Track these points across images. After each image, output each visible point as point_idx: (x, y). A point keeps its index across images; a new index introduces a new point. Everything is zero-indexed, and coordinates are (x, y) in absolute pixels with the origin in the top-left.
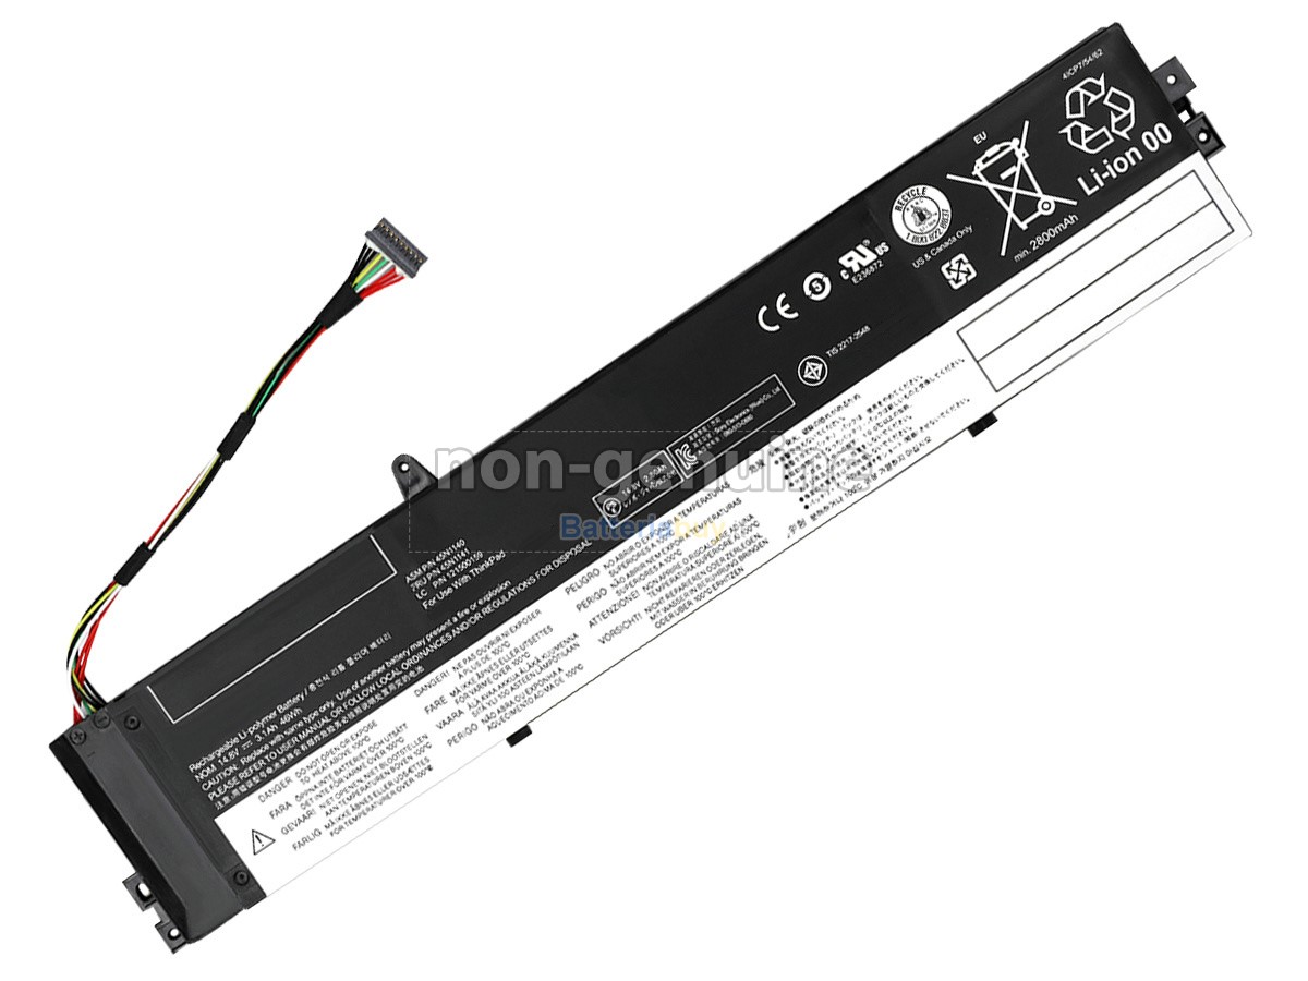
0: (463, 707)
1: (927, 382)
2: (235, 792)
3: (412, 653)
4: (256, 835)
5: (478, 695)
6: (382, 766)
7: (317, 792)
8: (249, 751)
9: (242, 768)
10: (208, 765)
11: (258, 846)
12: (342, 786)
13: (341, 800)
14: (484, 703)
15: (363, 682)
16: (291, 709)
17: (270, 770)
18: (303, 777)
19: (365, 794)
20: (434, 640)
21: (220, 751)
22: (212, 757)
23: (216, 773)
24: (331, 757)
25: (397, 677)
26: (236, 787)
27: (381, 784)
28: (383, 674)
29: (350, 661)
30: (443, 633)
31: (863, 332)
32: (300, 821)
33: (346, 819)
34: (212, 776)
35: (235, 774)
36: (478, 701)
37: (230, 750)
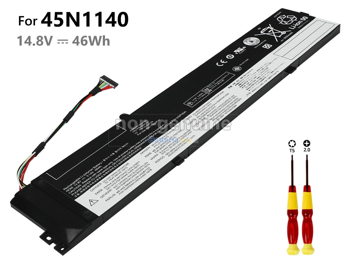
0: (158, 153)
1: (270, 63)
2: (81, 192)
3: (136, 146)
4: (91, 201)
5: (162, 149)
6: (133, 173)
7: (112, 184)
8: (85, 180)
9: (83, 185)
10: (70, 187)
11: (92, 203)
12: (120, 181)
13: (121, 184)
14: (165, 151)
15: (121, 155)
16: (98, 166)
17: (93, 183)
18: (105, 182)
19: (129, 181)
20: (143, 141)
21: (74, 183)
22: (71, 185)
23: (73, 188)
24: (115, 175)
25: (133, 152)
26: (82, 190)
27: (134, 177)
28: (128, 152)
29: (116, 152)
30: (146, 139)
31: (247, 60)
32: (107, 193)
33: (124, 189)
34: (72, 189)
35: (80, 187)
36: (162, 151)
37: (78, 181)
